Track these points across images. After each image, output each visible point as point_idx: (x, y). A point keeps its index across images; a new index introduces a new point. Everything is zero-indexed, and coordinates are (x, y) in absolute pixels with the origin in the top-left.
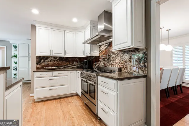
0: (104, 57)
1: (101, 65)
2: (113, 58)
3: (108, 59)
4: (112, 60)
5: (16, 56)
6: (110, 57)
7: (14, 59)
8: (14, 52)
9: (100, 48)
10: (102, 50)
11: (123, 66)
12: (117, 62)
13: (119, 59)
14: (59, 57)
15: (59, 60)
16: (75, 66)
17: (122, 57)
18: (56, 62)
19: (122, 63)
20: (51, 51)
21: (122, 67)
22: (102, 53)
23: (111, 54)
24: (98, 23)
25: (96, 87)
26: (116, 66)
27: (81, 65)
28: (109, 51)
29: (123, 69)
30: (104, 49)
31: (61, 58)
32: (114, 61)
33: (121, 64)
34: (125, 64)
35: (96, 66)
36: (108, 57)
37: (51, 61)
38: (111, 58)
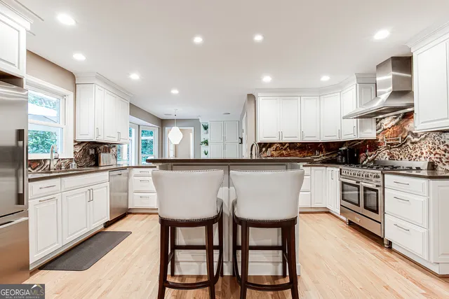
0: (389, 142)
1: (382, 157)
2: (412, 143)
3: (401, 146)
4: (411, 147)
5: (206, 143)
6: (406, 142)
7: (204, 148)
8: (204, 136)
9: (379, 124)
10: (385, 127)
11: (440, 158)
12: (424, 151)
13: (431, 145)
14: (289, 143)
15: (290, 149)
16: (317, 160)
17: (437, 142)
18: (284, 152)
19: (437, 153)
20: (281, 134)
21: (438, 160)
22: (384, 133)
23: (410, 136)
24: (375, 74)
25: (380, 192)
26: (422, 159)
27: (330, 156)
28: (403, 130)
29: (440, 165)
30: (389, 126)
31: (292, 146)
32: (417, 150)
33: (435, 155)
34: (444, 155)
35: (369, 158)
36: (400, 142)
37: (276, 150)
38: (408, 143)
